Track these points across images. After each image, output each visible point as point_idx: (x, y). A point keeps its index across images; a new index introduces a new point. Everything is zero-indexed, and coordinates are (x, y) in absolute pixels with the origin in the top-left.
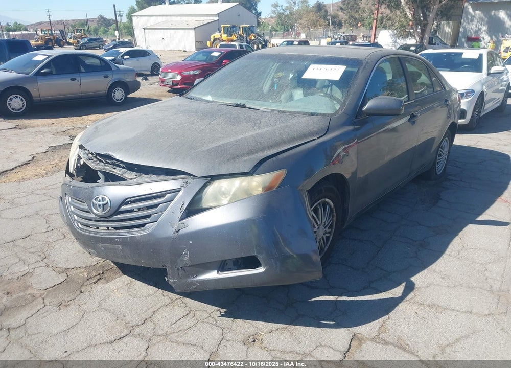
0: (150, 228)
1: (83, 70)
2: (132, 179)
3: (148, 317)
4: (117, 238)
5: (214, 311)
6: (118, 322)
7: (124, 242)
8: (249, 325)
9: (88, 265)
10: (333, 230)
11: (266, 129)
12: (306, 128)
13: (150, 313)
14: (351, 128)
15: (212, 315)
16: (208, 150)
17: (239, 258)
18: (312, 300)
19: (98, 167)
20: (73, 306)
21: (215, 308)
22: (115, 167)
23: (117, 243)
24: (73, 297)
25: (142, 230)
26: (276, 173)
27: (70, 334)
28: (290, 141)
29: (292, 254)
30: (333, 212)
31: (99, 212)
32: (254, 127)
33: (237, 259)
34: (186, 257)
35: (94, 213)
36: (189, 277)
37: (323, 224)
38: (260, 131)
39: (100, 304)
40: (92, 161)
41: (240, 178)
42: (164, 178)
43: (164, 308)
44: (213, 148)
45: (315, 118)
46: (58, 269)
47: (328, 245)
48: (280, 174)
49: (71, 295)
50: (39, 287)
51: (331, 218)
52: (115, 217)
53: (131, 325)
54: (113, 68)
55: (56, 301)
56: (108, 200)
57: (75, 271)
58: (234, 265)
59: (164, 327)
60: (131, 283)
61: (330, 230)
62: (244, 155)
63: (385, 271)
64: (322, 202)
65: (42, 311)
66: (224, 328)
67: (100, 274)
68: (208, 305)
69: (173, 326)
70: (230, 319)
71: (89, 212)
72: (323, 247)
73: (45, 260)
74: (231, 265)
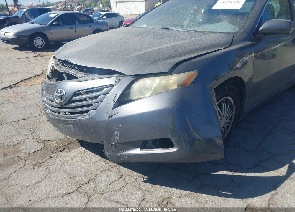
0: (92, 113)
1: (77, 23)
2: (81, 77)
3: (92, 178)
4: (70, 120)
5: (139, 177)
6: (71, 180)
7: (75, 123)
8: (164, 190)
9: (59, 139)
10: (232, 121)
11: (183, 41)
12: (214, 41)
13: (93, 175)
14: (249, 43)
15: (138, 180)
16: (137, 56)
17: (157, 139)
18: (214, 174)
19: (61, 69)
20: (44, 167)
21: (140, 175)
22: (71, 69)
23: (70, 124)
24: (44, 160)
25: (86, 115)
26: (190, 73)
27: (36, 187)
28: (201, 50)
29: (200, 138)
30: (233, 108)
31: (58, 101)
32: (174, 40)
33: (156, 140)
34: (117, 137)
35: (56, 102)
36: (119, 152)
37: (225, 116)
38: (179, 43)
39: (61, 166)
40: (59, 66)
41: (160, 77)
42: (104, 77)
43: (104, 172)
44: (140, 54)
45: (222, 35)
46: (40, 141)
47: (228, 132)
48: (193, 74)
49: (43, 158)
50: (24, 152)
51: (231, 112)
52: (69, 105)
53: (79, 183)
54: (95, 22)
55: (33, 163)
56: (64, 92)
57: (50, 143)
58: (153, 144)
59: (102, 187)
60: (85, 153)
61: (229, 121)
62: (164, 59)
63: (271, 153)
64: (225, 99)
65: (22, 169)
66: (145, 191)
67: (65, 145)
68: (135, 173)
69: (109, 186)
70: (150, 185)
71: (53, 101)
72: (224, 133)
73: (33, 134)
74: (150, 144)
